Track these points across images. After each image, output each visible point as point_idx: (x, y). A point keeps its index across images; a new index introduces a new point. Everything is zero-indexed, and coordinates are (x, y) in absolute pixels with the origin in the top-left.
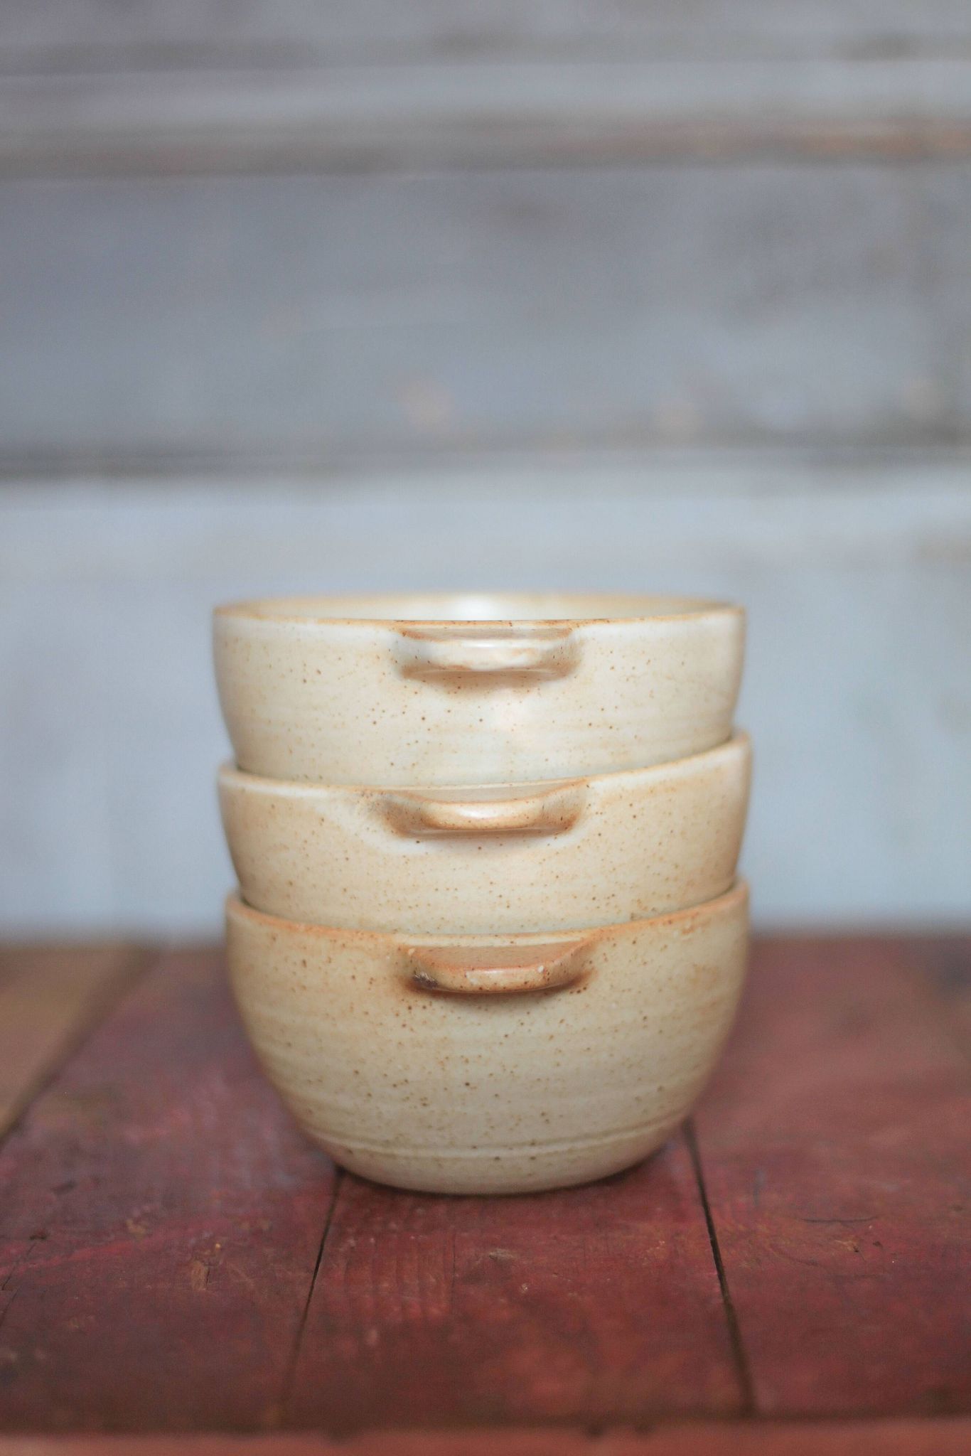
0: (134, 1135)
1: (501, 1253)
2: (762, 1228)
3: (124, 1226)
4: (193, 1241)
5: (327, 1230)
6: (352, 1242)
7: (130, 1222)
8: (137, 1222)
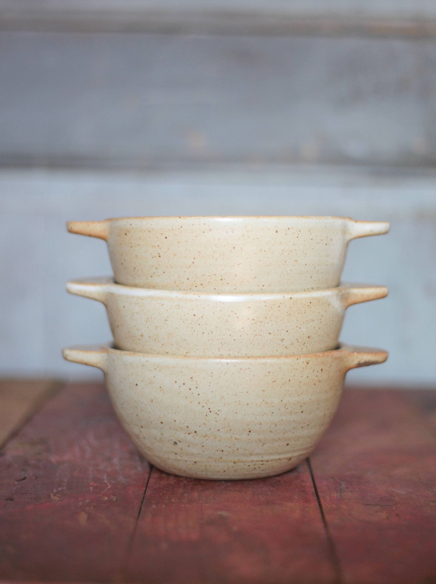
0: (54, 459)
1: (224, 513)
2: (344, 507)
3: (50, 496)
4: (81, 503)
5: (143, 501)
6: (154, 506)
7: (52, 494)
8: (55, 495)
